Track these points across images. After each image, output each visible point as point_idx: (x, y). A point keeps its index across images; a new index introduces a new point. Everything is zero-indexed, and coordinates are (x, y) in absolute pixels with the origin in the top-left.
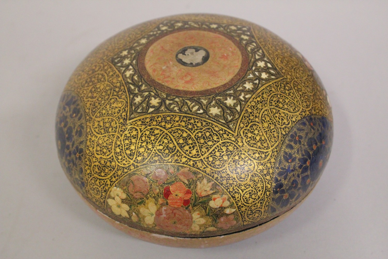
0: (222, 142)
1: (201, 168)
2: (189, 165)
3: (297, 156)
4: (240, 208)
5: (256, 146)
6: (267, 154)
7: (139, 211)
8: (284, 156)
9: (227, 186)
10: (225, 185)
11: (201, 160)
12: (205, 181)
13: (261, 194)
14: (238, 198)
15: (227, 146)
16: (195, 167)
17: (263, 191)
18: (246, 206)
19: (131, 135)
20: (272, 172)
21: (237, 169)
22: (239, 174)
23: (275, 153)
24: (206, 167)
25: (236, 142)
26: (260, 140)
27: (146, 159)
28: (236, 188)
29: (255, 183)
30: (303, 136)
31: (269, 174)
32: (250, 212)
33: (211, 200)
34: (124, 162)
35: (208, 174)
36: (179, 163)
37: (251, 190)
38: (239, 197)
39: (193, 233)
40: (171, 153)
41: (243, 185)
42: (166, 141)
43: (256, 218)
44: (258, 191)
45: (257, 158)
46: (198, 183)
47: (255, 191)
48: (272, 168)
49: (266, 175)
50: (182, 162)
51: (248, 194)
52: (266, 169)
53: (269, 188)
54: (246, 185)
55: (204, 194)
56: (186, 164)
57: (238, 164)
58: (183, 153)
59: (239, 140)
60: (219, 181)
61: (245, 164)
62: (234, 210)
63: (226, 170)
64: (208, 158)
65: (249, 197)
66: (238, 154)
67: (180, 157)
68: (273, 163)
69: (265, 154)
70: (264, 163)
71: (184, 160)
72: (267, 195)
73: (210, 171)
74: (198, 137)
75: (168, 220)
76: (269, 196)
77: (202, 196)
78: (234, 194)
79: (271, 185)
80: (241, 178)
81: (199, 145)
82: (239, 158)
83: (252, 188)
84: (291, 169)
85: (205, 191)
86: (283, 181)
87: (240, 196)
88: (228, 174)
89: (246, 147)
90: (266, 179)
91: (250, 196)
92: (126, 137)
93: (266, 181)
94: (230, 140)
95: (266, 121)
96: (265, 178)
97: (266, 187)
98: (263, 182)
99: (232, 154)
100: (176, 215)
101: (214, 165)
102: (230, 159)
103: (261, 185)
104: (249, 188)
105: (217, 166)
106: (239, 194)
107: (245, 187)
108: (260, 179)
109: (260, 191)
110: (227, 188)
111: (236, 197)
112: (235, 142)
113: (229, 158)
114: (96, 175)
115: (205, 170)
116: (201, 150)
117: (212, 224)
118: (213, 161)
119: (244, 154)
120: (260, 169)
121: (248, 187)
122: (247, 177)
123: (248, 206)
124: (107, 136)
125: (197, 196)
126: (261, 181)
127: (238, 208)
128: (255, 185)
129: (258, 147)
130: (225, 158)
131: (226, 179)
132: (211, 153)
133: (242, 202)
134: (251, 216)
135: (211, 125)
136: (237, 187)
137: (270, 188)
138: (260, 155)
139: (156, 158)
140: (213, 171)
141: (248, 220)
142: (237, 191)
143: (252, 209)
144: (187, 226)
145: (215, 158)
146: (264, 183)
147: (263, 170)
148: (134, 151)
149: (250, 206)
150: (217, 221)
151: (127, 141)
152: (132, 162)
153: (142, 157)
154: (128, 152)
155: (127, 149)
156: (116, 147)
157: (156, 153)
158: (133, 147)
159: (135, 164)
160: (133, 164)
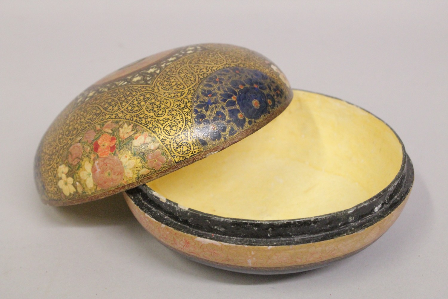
0: (140, 94)
1: (121, 117)
2: (112, 118)
3: (218, 92)
4: (163, 141)
5: (171, 89)
6: (183, 93)
7: (80, 177)
8: (202, 93)
9: (146, 124)
10: (144, 124)
11: (122, 111)
12: (126, 125)
13: (182, 125)
14: (159, 132)
15: (145, 95)
16: (117, 118)
17: (183, 122)
18: (169, 138)
19: (70, 121)
20: (190, 106)
21: (154, 109)
22: (156, 112)
23: (192, 91)
24: (126, 115)
25: (153, 90)
26: (175, 84)
27: (79, 129)
28: (155, 124)
29: (173, 117)
30: (225, 78)
31: (187, 107)
32: (176, 145)
33: (134, 139)
34: (64, 141)
35: (128, 119)
36: (104, 120)
37: (171, 123)
38: (160, 131)
39: (130, 182)
40: (97, 116)
41: (161, 120)
42: (95, 111)
43: (186, 152)
44: (178, 122)
45: (172, 97)
46: (120, 129)
47: (175, 123)
48: (190, 103)
49: (184, 108)
50: (106, 119)
51: (167, 127)
52: (183, 104)
53: (189, 119)
54: (164, 120)
55: (126, 136)
56: (110, 119)
57: (155, 105)
58: (107, 112)
59: (156, 89)
60: (138, 122)
61: (161, 103)
62: (158, 144)
63: (144, 111)
64: (127, 108)
65: (170, 130)
66: (155, 98)
67: (105, 116)
68: (190, 98)
69: (181, 93)
70: (180, 100)
71: (107, 116)
72: (189, 126)
73: (130, 116)
74: (120, 98)
75: (103, 173)
76: (192, 126)
77: (125, 138)
78: (153, 129)
79: (191, 116)
80: (158, 114)
81: (120, 103)
82: (155, 100)
83: (171, 121)
84: (212, 101)
85: (127, 133)
86: (204, 112)
87: (161, 130)
88: (146, 114)
89: (162, 92)
90: (184, 111)
91: (170, 128)
92: (67, 124)
93: (185, 113)
94: (147, 91)
95: (183, 73)
96: (183, 111)
97: (186, 118)
98: (181, 114)
99: (148, 99)
100: (108, 165)
101: (132, 111)
102: (147, 103)
103: (180, 117)
104: (168, 121)
105: (135, 111)
106: (159, 128)
107: (164, 121)
108: (178, 112)
109: (179, 122)
110: (146, 126)
111: (157, 131)
112: (151, 91)
113: (146, 103)
115: (125, 117)
116: (121, 105)
117: (142, 165)
118: (132, 109)
119: (160, 97)
120: (177, 105)
121: (166, 120)
122: (164, 112)
123: (172, 138)
125: (120, 140)
126: (179, 114)
127: (162, 142)
128: (173, 118)
129: (174, 89)
130: (143, 103)
131: (144, 118)
132: (130, 103)
133: (163, 135)
134: (179, 150)
135: (131, 87)
136: (155, 123)
137: (191, 119)
138: (176, 95)
139: (87, 125)
140: (132, 116)
141: (178, 154)
142: (157, 126)
143: (177, 141)
144: (121, 173)
145: (133, 106)
146: (183, 115)
147: (180, 104)
149: (173, 138)
150: (146, 160)
151: (67, 127)
152: (69, 137)
153: (76, 130)
154: (67, 133)
155: (67, 131)
156: (59, 135)
157: (87, 122)
158: (70, 128)
159: (72, 137)
160: (70, 138)
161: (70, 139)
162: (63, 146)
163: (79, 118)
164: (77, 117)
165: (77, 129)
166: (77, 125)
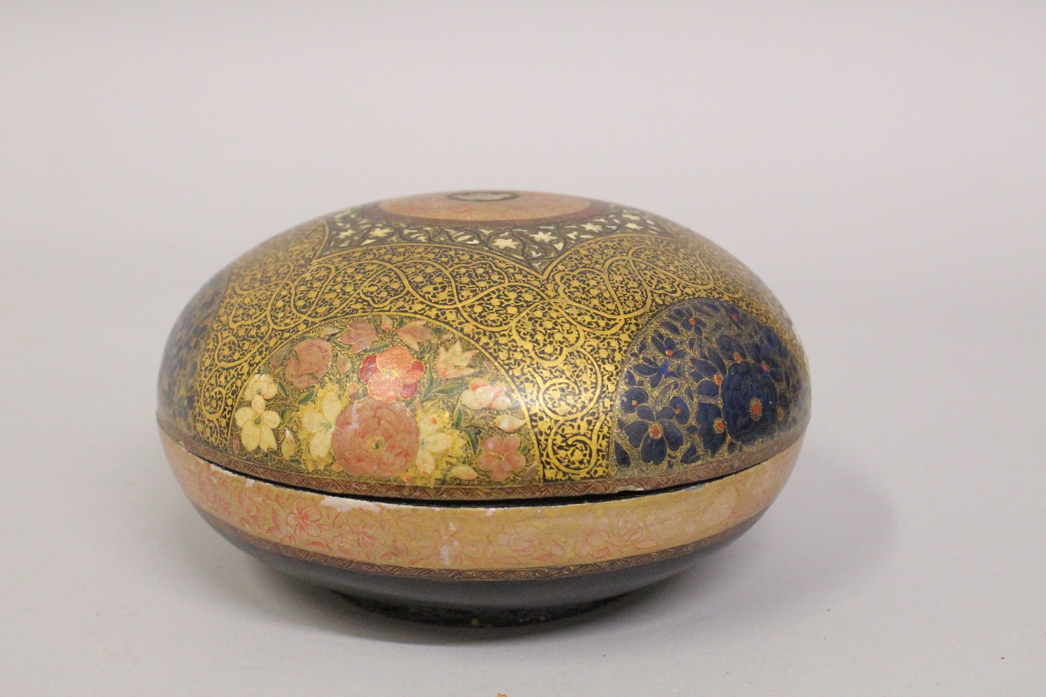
0: (510, 284)
1: (452, 323)
2: (426, 316)
3: (688, 350)
4: (536, 421)
5: (587, 303)
6: (612, 322)
7: (300, 422)
8: (653, 339)
9: (508, 364)
10: (503, 361)
11: (457, 309)
12: (458, 347)
13: (591, 400)
14: (532, 394)
15: (521, 292)
16: (440, 321)
17: (594, 393)
18: (551, 419)
19: (314, 277)
20: (620, 360)
21: (536, 334)
22: (539, 344)
23: (633, 328)
24: (464, 321)
25: (542, 288)
26: (598, 295)
27: (336, 308)
28: (530, 372)
29: (575, 371)
30: (708, 324)
31: (614, 361)
32: (561, 439)
33: (467, 388)
34: (288, 321)
35: (468, 336)
36: (406, 312)
37: (565, 383)
38: (535, 393)
39: (419, 483)
40: (391, 296)
41: (545, 367)
42: (386, 279)
43: (577, 465)
44: (582, 389)
45: (586, 323)
46: (442, 349)
47: (576, 387)
48: (622, 352)
49: (606, 361)
50: (413, 311)
51: (555, 390)
52: (606, 349)
53: (610, 390)
54: (553, 370)
55: (452, 373)
56: (422, 314)
57: (541, 325)
58: (417, 296)
59: (550, 287)
60: (490, 351)
61: (556, 327)
62: (521, 423)
63: (511, 331)
64: (472, 307)
65: (560, 399)
66: (544, 309)
67: (411, 302)
68: (625, 342)
69: (606, 321)
70: (602, 337)
71: (417, 307)
72: (604, 407)
73: (473, 330)
74: (458, 274)
75: (363, 437)
76: (611, 411)
77: (449, 377)
78: (522, 383)
79: (617, 386)
80: (543, 352)
81: (457, 286)
82: (544, 316)
83: (567, 378)
84: (670, 369)
85: (455, 367)
86: (647, 387)
87: (538, 392)
88: (514, 340)
89: (564, 301)
90: (604, 368)
91: (561, 395)
92: (304, 281)
93: (605, 373)
94: (528, 283)
95: (618, 273)
96: (602, 366)
97: (603, 386)
98: (595, 373)
99: (528, 306)
100: (383, 422)
101: (483, 319)
102: (524, 314)
103: (590, 377)
104: (561, 377)
105: (490, 323)
106: (536, 386)
107: (551, 373)
108: (589, 364)
109: (586, 390)
110: (507, 367)
111: (528, 391)
112: (539, 288)
113: (520, 312)
114: (224, 364)
115: (462, 326)
116: (458, 294)
117: (465, 455)
118: (482, 312)
119: (557, 311)
120: (591, 346)
121: (558, 374)
122: (558, 352)
123: (556, 421)
124: (263, 289)
125: (435, 377)
126: (591, 370)
127: (532, 420)
128: (575, 374)
129: (592, 306)
130: (512, 310)
131: (507, 348)
132: (482, 299)
133: (540, 405)
134: (562, 453)
135: (491, 259)
136: (531, 369)
137: (613, 393)
138: (594, 320)
139: (359, 306)
140: (479, 330)
141: (558, 464)
142: (531, 378)
143: (566, 432)
144: (406, 455)
145: (488, 308)
146: (599, 375)
147: (599, 348)
148: (311, 301)
149: (561, 422)
150: (479, 448)
151: (303, 288)
152: (304, 317)
153: (328, 307)
154: (300, 303)
155: (300, 299)
156: (277, 300)
157: (360, 298)
158: (312, 294)
159: (311, 320)
160: (305, 320)
161: (306, 322)
162: (283, 331)
163: (339, 279)
164: (336, 276)
165: (331, 304)
166: (333, 295)
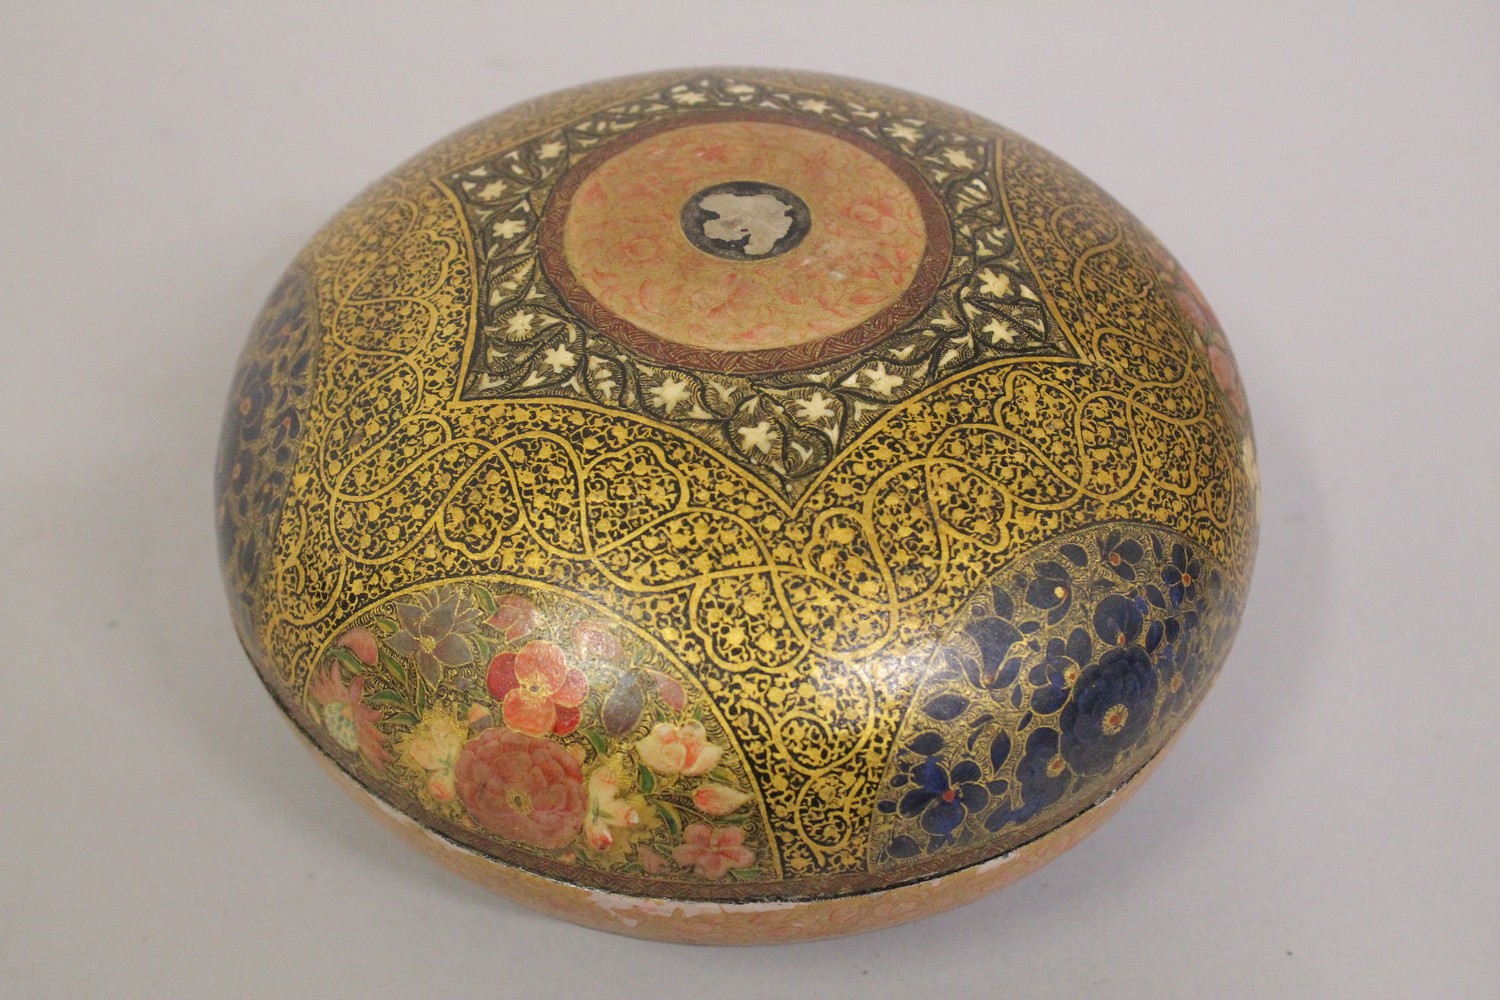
19: (1122, 356)
34: (1195, 394)
42: (1107, 269)
92: (1131, 370)
124: (1140, 435)
148: (1164, 358)
151: (1143, 370)
152: (1189, 370)
153: (1170, 337)
154: (1169, 373)
155: (1162, 374)
156: (1164, 410)
157: (1147, 297)
158: (1153, 357)
159: (1190, 361)
160: (1192, 368)
161: (1195, 368)
162: (1208, 402)
163: (1120, 321)
164: (1118, 326)
165: (1166, 333)
166: (1151, 329)
